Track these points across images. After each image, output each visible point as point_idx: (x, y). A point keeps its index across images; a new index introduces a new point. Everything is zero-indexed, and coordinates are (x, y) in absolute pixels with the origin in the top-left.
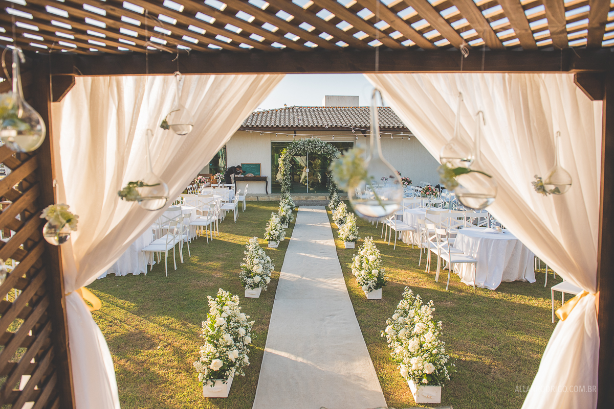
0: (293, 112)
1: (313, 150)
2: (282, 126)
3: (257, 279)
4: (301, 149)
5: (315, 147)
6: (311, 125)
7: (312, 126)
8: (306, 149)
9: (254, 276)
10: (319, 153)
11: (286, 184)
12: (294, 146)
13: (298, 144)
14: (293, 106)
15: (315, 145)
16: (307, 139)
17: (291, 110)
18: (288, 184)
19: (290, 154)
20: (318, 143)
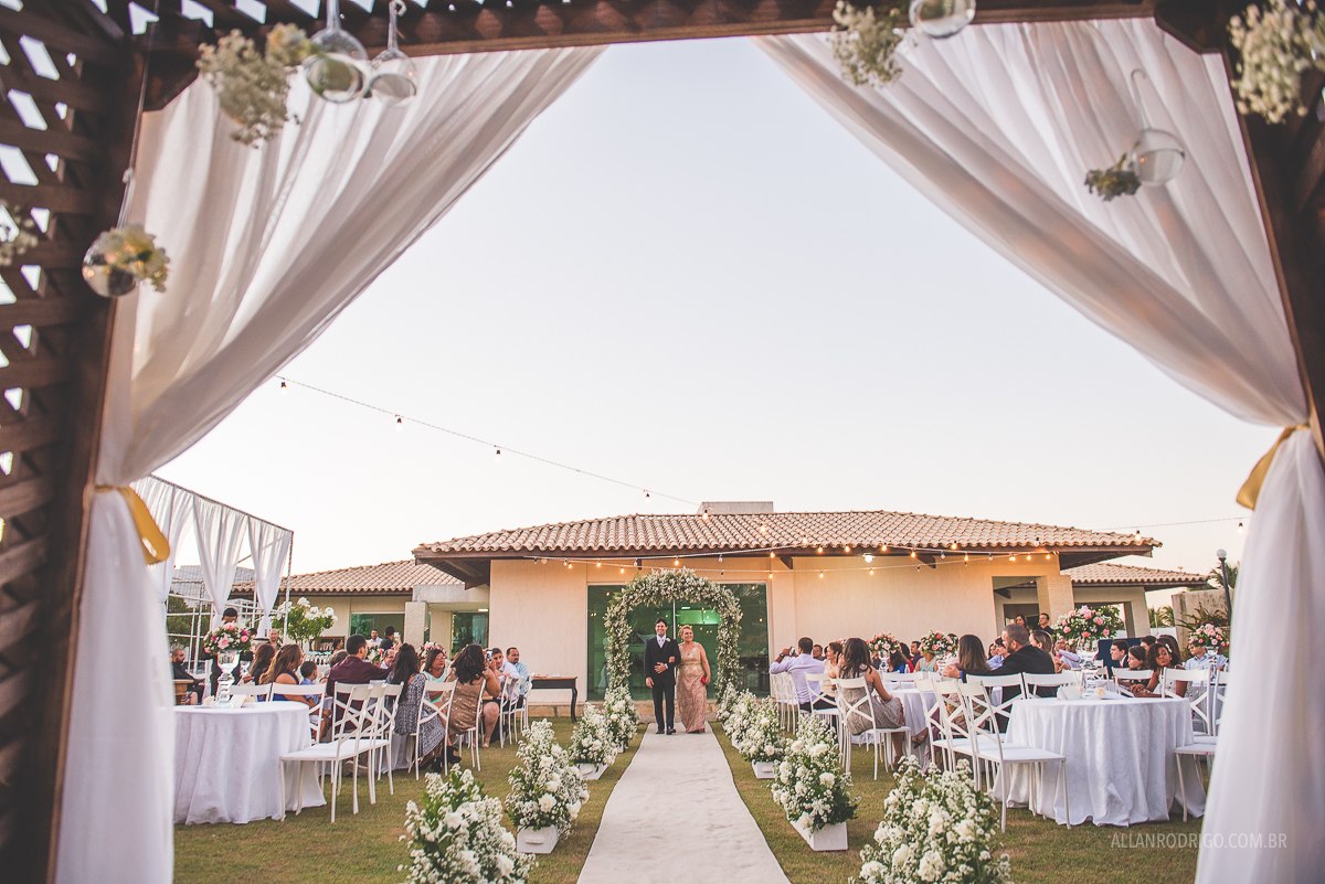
0: (635, 524)
1: (678, 593)
2: (612, 547)
3: (547, 802)
4: (652, 592)
5: (683, 589)
6: (673, 544)
7: (675, 546)
8: (663, 593)
9: (540, 795)
10: (692, 601)
11: (619, 672)
12: (637, 587)
13: (645, 582)
14: (634, 514)
15: (683, 583)
16: (665, 572)
17: (630, 520)
18: (623, 673)
19: (628, 603)
20: (688, 580)
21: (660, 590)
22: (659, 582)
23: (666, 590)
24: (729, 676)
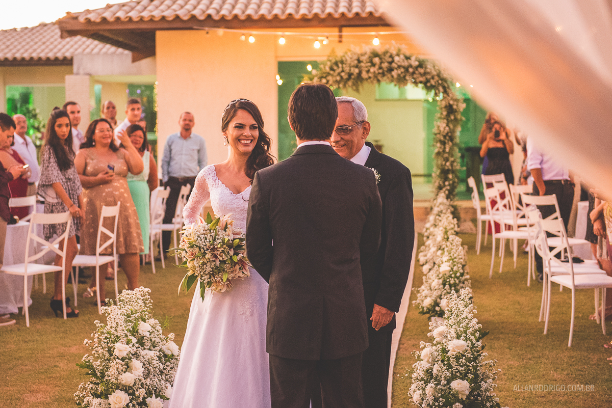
4: (350, 75)
12: (332, 69)
13: (342, 62)
15: (390, 63)
16: (368, 47)
20: (396, 59)
21: (360, 73)
22: (359, 61)
23: (368, 71)
24: (446, 179)
